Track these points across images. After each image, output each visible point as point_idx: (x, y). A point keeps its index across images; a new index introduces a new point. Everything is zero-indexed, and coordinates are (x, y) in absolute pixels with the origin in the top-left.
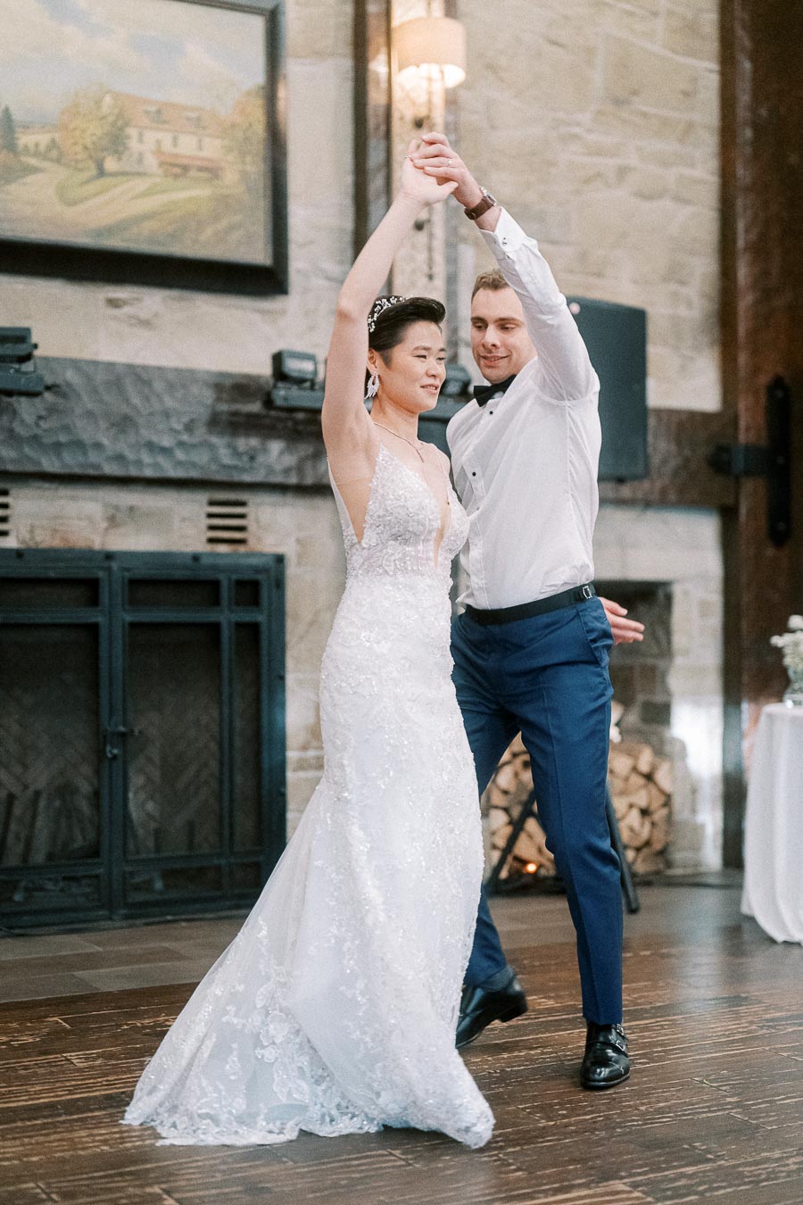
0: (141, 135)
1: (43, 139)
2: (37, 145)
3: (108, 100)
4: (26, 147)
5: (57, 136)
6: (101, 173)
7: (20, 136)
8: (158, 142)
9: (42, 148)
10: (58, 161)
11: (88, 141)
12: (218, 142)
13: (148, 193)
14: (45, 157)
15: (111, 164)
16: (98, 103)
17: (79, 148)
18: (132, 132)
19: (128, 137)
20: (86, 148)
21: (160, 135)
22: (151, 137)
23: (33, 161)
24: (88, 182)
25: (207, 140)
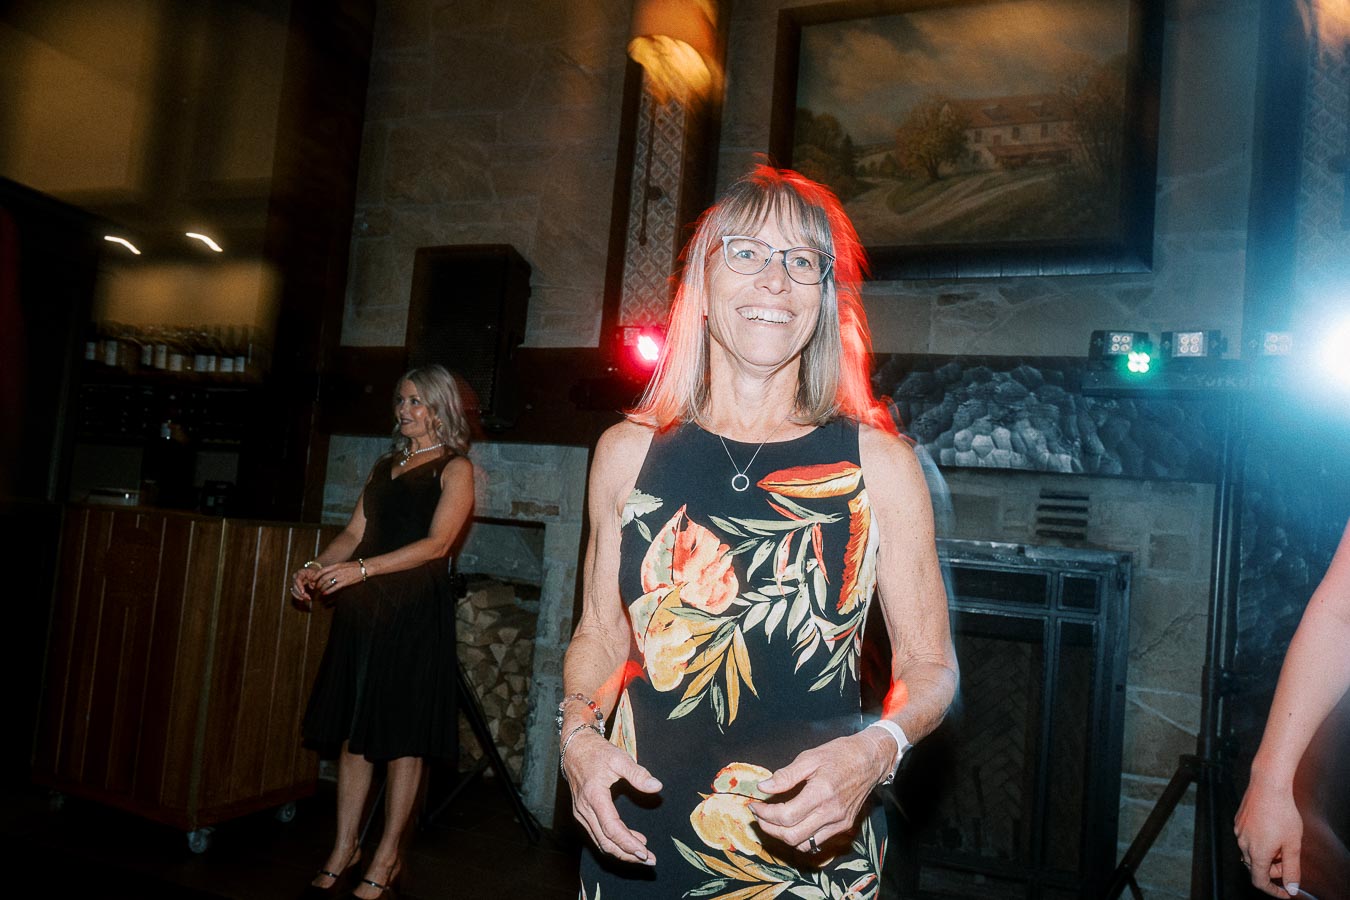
0: (978, 134)
1: (879, 158)
2: (873, 164)
3: (946, 108)
4: (863, 168)
5: (890, 152)
6: (935, 176)
7: (856, 160)
8: (997, 138)
9: (878, 165)
10: (893, 175)
11: (922, 153)
12: (1065, 125)
13: (981, 189)
14: (882, 173)
15: (945, 169)
16: (936, 114)
17: (913, 160)
18: (970, 134)
19: (966, 139)
20: (920, 157)
21: (998, 132)
22: (990, 133)
23: (869, 180)
24: (922, 188)
25: (1051, 126)
